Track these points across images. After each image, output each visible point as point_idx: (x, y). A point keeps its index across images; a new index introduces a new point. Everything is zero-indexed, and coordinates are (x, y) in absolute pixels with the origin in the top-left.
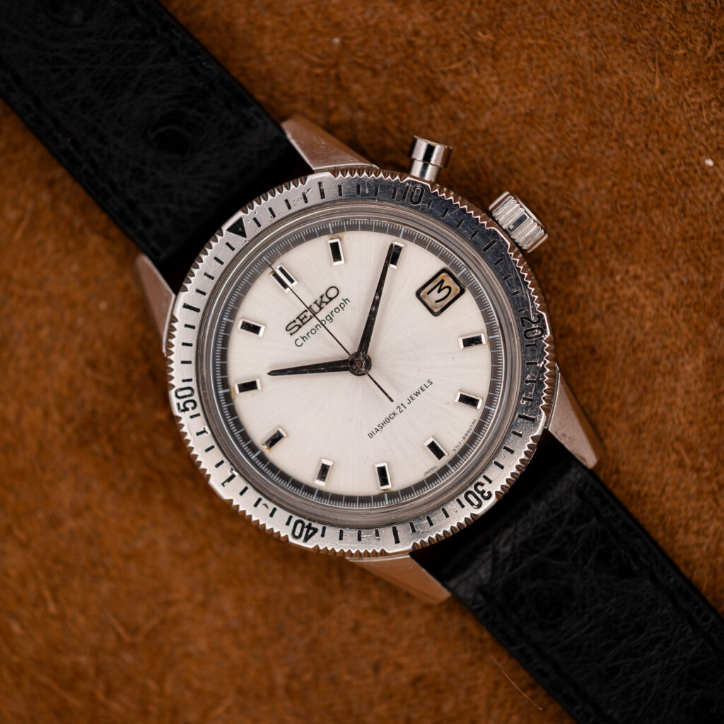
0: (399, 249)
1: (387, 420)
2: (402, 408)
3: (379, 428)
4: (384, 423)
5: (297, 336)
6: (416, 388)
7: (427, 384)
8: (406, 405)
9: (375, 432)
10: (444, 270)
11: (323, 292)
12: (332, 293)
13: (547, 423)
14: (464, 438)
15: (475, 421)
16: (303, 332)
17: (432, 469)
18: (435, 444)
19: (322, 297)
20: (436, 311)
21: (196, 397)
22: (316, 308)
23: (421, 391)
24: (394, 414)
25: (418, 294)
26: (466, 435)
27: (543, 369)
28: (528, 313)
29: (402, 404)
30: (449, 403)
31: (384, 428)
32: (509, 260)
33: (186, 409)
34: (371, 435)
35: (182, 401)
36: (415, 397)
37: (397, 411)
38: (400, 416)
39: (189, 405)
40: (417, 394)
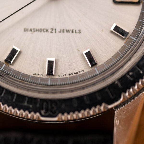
1: (41, 30)
2: (54, 31)
3: (33, 30)
4: (38, 30)
6: (70, 28)
7: (77, 31)
8: (57, 31)
9: (29, 30)
13: (117, 107)
14: (70, 74)
15: (83, 71)
17: (39, 75)
18: (53, 63)
23: (71, 32)
24: (47, 30)
26: (73, 74)
29: (55, 29)
30: (79, 51)
31: (35, 33)
34: (25, 30)
36: (65, 31)
37: (50, 31)
38: (49, 33)
40: (68, 31)
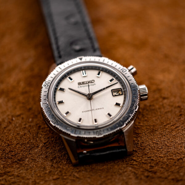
0: (113, 79)
1: (88, 111)
3: (85, 111)
5: (79, 86)
7: (102, 108)
10: (121, 88)
11: (91, 80)
12: (93, 81)
16: (81, 86)
19: (90, 81)
20: (114, 95)
21: (49, 85)
22: (87, 82)
25: (112, 90)
27: (130, 116)
28: (134, 104)
32: (137, 92)
33: (45, 86)
34: (83, 112)
35: (45, 84)
39: (46, 86)
40: (99, 109)
